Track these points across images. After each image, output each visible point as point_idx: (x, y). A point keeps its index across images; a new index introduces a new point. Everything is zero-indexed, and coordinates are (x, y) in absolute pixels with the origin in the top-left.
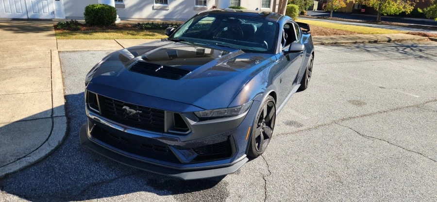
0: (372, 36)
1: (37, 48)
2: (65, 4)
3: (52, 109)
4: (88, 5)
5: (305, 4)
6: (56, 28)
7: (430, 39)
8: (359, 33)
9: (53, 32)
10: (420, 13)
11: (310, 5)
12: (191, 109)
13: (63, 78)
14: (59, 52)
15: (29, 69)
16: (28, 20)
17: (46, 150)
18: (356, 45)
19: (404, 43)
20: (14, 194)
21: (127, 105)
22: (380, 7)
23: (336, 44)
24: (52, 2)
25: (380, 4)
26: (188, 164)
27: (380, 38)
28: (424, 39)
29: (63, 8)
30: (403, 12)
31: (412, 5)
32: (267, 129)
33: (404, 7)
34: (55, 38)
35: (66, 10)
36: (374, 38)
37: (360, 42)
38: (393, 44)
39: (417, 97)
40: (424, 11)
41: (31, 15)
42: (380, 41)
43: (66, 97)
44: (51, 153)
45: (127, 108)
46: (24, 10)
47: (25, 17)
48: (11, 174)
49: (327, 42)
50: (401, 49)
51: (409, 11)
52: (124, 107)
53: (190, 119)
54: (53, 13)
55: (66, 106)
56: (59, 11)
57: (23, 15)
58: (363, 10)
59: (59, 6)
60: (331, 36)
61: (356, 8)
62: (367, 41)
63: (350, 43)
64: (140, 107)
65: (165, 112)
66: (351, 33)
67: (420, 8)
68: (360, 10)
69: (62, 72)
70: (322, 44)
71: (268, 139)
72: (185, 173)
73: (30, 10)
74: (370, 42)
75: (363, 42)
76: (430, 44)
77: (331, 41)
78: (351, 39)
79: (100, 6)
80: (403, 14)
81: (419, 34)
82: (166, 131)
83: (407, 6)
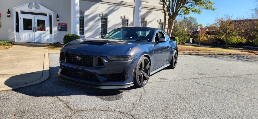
0: (220, 52)
1: (38, 52)
2: (54, 36)
3: (43, 71)
4: (66, 35)
5: (185, 39)
6: (48, 46)
7: (255, 54)
8: (212, 51)
9: (47, 47)
10: (251, 42)
11: (187, 39)
12: (105, 55)
13: (49, 62)
14: (49, 54)
15: (33, 59)
16: (35, 43)
17: (39, 81)
18: (210, 56)
19: (239, 55)
20: (23, 93)
21: (77, 56)
22: (227, 40)
23: (198, 55)
24: (48, 34)
25: (227, 38)
26: (103, 82)
27: (224, 53)
28: (252, 54)
29: (53, 37)
30: (240, 42)
31: (245, 38)
32: (145, 75)
33: (241, 40)
34: (47, 49)
35: (54, 39)
36: (221, 53)
37: (212, 54)
38: (232, 56)
39: (236, 73)
40: (253, 41)
41: (36, 41)
42: (224, 54)
43: (50, 68)
44: (41, 83)
45: (77, 57)
46: (34, 38)
47: (34, 42)
48: (22, 88)
49: (193, 54)
50: (236, 58)
51: (244, 42)
52: (76, 57)
53: (105, 60)
54: (48, 40)
55: (49, 70)
56: (51, 39)
57: (33, 41)
58: (219, 42)
59: (51, 37)
60: (196, 52)
61: (215, 41)
62: (217, 54)
63: (206, 54)
64: (83, 55)
65: (94, 57)
66: (208, 51)
67: (251, 40)
68: (217, 42)
69: (49, 60)
70: (190, 54)
71: (147, 80)
72: (102, 87)
73: (37, 38)
74: (218, 54)
75: (214, 55)
76: (255, 56)
77: (195, 53)
78: (207, 53)
79: (72, 35)
80: (241, 43)
81: (249, 52)
82: (94, 66)
83: (243, 39)
